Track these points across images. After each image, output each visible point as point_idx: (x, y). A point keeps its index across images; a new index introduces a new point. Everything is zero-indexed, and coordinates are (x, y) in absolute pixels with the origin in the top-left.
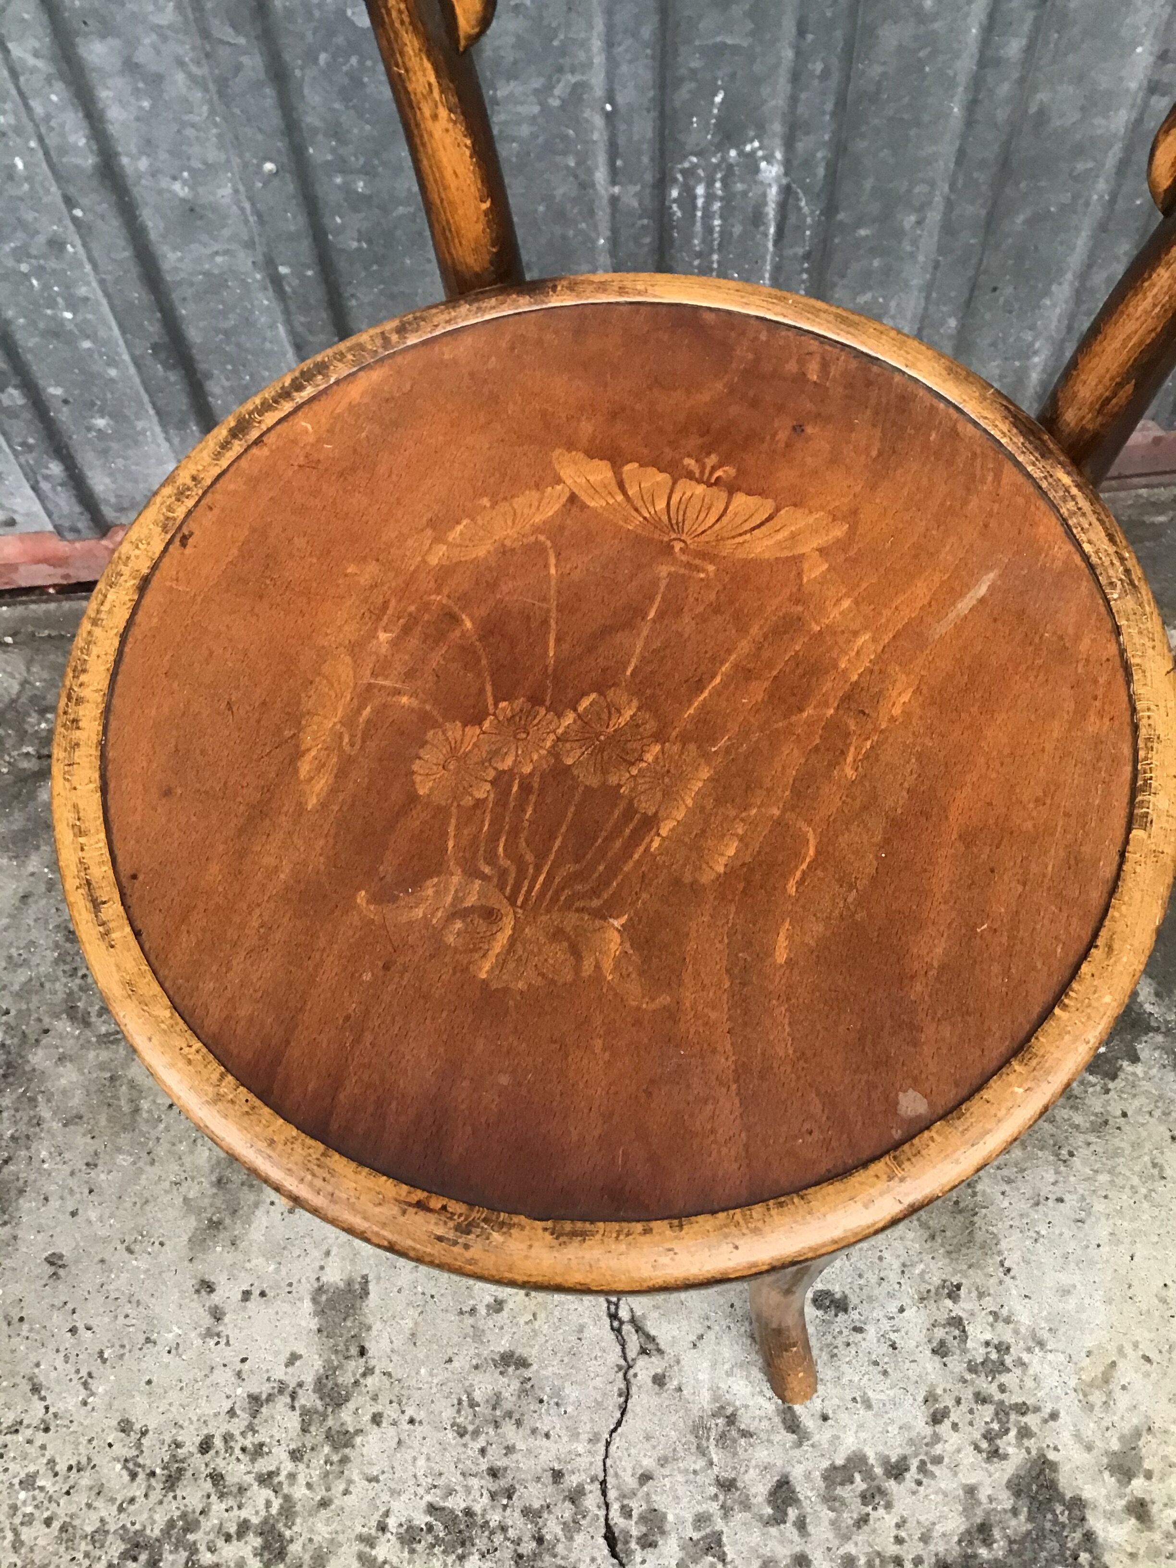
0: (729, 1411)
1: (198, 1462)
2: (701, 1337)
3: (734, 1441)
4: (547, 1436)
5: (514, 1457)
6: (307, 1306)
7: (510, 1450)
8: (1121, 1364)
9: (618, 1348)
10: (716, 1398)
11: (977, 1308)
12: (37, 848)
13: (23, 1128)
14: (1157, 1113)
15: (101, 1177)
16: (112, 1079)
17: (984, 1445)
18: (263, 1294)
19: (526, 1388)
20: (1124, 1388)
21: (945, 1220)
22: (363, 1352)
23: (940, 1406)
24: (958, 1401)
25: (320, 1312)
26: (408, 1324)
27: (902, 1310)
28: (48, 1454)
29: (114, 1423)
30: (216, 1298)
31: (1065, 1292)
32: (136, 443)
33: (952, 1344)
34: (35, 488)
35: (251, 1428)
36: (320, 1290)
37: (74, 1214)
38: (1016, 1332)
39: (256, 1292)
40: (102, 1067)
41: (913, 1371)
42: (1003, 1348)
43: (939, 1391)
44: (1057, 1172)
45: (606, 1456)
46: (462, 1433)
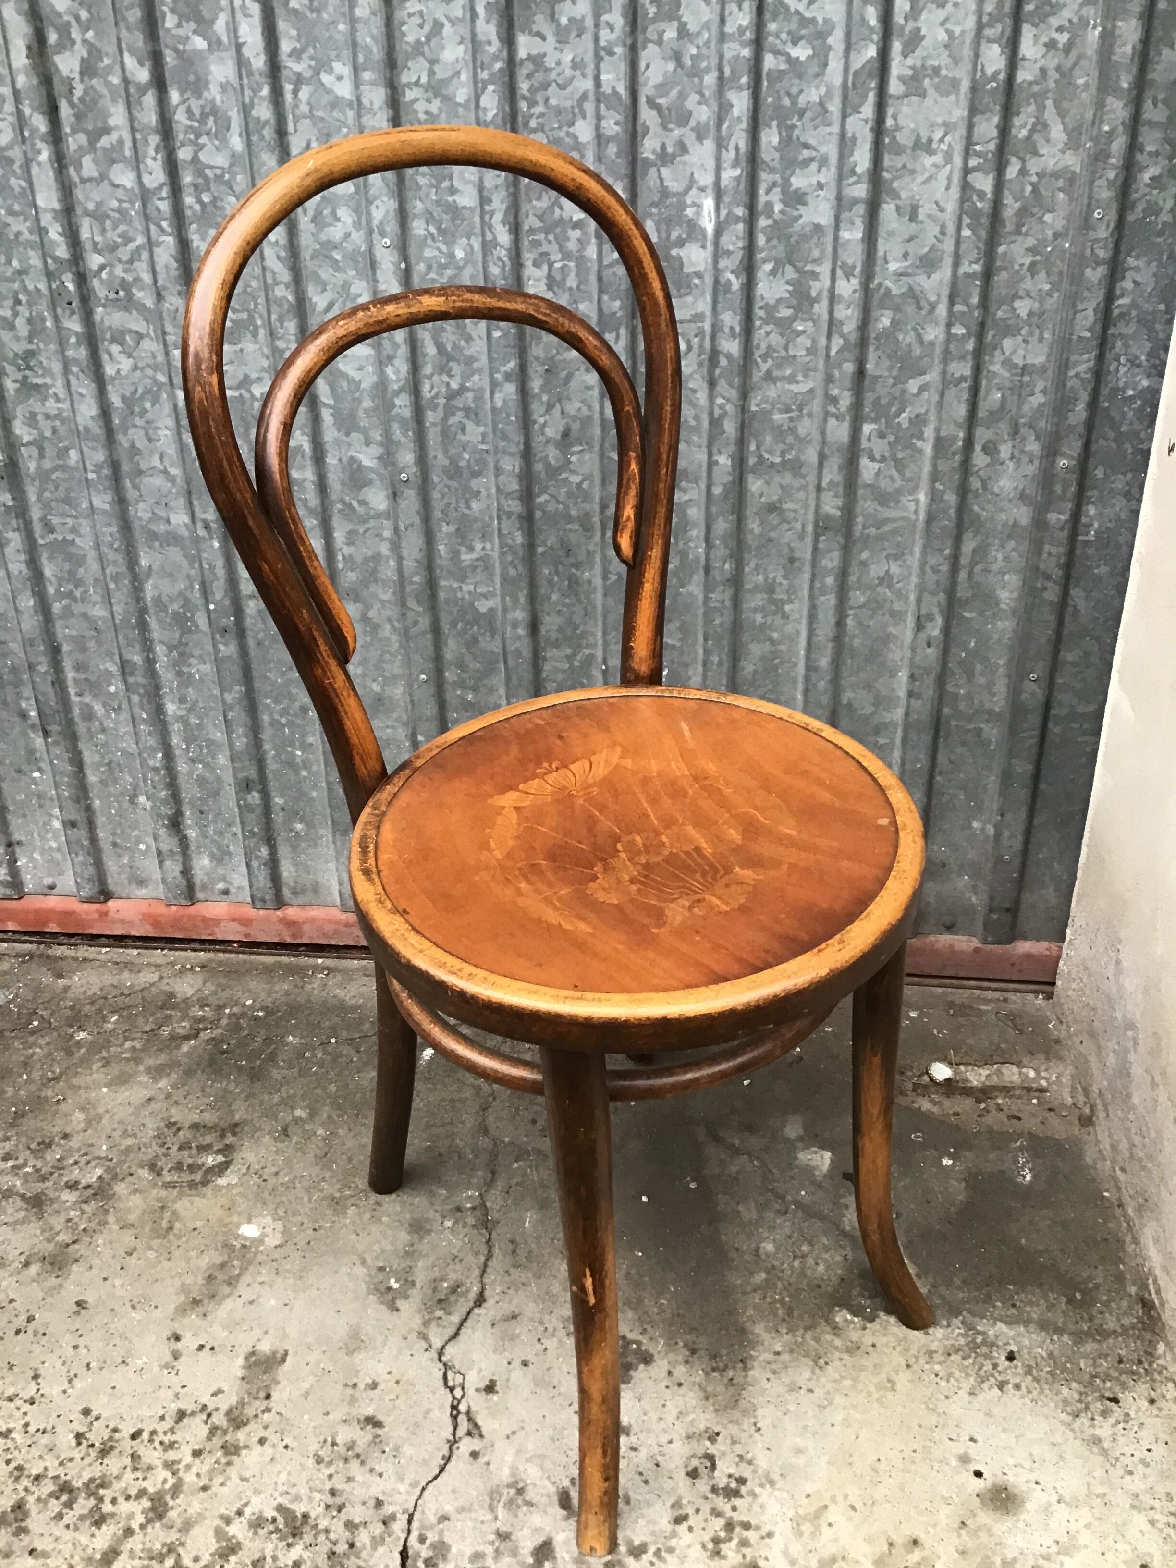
0: (520, 1485)
1: (127, 1445)
2: (514, 1433)
3: (519, 1507)
4: (381, 1475)
5: (352, 1484)
6: (241, 1361)
7: (350, 1479)
8: (832, 1508)
9: (451, 1428)
10: (513, 1475)
11: (728, 1450)
12: (168, 1075)
13: (93, 1225)
14: (899, 1349)
15: (132, 1261)
16: (163, 1208)
17: (710, 1546)
18: (212, 1349)
19: (377, 1440)
20: (830, 1525)
21: (720, 1389)
22: (268, 1397)
23: (683, 1512)
24: (698, 1511)
25: (248, 1367)
26: (306, 1386)
27: (670, 1442)
28: (27, 1419)
29: (80, 1408)
30: (179, 1345)
31: (799, 1451)
32: (316, 845)
33: (703, 1472)
34: (248, 865)
35: (172, 1431)
36: (253, 1353)
37: (105, 1279)
38: (755, 1471)
39: (208, 1347)
40: (159, 1200)
41: (668, 1484)
42: (742, 1481)
43: (684, 1502)
44: (813, 1373)
45: (420, 1497)
46: (319, 1461)
